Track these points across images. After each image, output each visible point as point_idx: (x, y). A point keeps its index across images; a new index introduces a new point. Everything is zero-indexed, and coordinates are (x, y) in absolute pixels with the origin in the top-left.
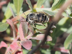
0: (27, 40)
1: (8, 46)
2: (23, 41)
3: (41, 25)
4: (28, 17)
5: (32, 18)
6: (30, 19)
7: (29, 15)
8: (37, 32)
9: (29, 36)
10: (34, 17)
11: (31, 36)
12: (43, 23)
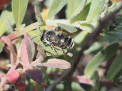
0: (34, 67)
1: (3, 76)
2: (27, 68)
6: (47, 40)
8: (48, 55)
9: (37, 62)
10: (53, 38)
11: (39, 61)
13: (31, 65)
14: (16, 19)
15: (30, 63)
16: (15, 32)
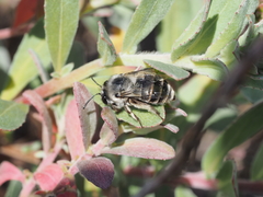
0: (94, 156)
1: (27, 177)
3: (146, 111)
4: (110, 89)
5: (121, 90)
6: (117, 96)
7: (110, 84)
8: (126, 131)
9: (100, 145)
10: (128, 89)
11: (106, 143)
12: (153, 106)
13: (89, 152)
14: (54, 53)
15: (86, 149)
16: (52, 81)
